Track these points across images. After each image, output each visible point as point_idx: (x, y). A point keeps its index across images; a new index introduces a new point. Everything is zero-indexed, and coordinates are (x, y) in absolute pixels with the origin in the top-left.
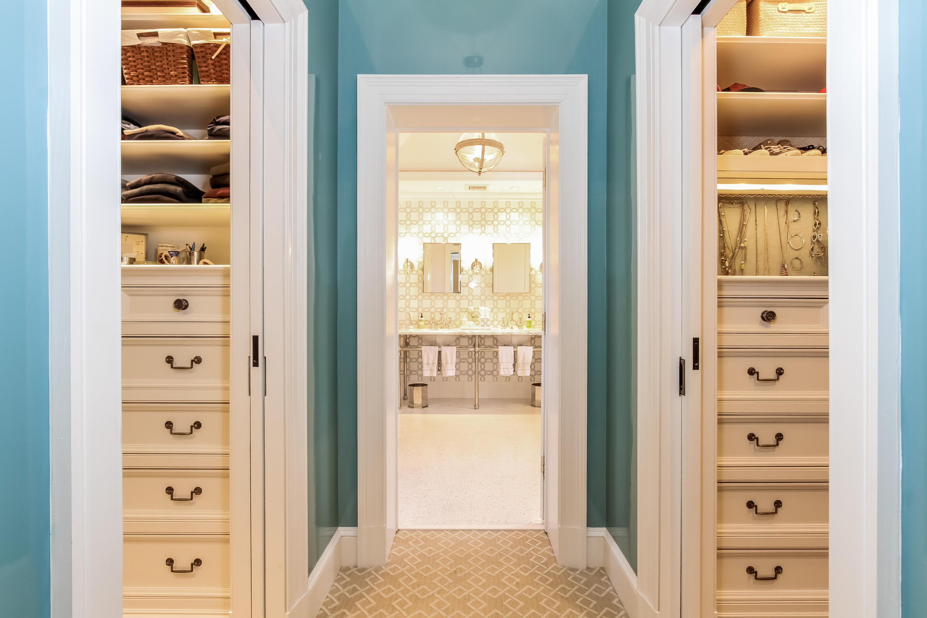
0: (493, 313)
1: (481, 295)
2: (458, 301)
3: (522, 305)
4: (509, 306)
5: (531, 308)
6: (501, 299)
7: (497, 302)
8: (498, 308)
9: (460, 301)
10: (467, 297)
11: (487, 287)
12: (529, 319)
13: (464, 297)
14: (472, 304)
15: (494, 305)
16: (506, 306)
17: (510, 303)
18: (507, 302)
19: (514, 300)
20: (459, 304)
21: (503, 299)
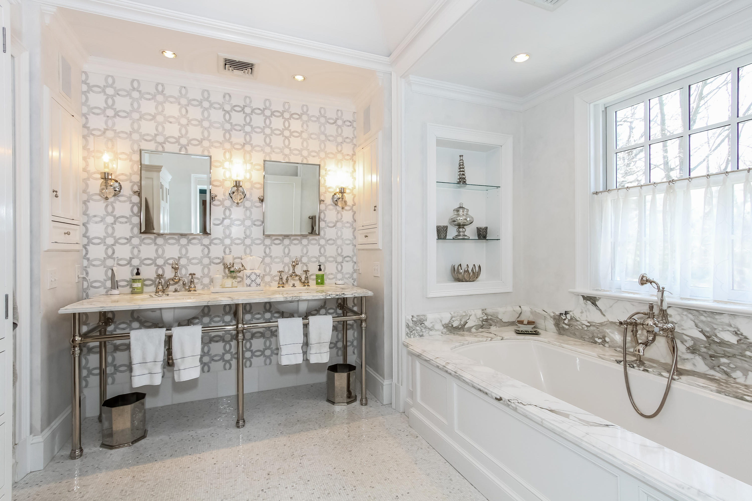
0: (264, 264)
1: (246, 238)
2: (207, 246)
3: (307, 252)
4: (288, 254)
5: (320, 256)
6: (276, 244)
7: (270, 248)
8: (271, 257)
9: (210, 247)
10: (222, 240)
11: (253, 226)
12: (320, 272)
13: (217, 241)
14: (231, 251)
15: (265, 252)
16: (284, 253)
17: (289, 250)
18: (285, 248)
19: (295, 244)
20: (208, 251)
21: (279, 244)
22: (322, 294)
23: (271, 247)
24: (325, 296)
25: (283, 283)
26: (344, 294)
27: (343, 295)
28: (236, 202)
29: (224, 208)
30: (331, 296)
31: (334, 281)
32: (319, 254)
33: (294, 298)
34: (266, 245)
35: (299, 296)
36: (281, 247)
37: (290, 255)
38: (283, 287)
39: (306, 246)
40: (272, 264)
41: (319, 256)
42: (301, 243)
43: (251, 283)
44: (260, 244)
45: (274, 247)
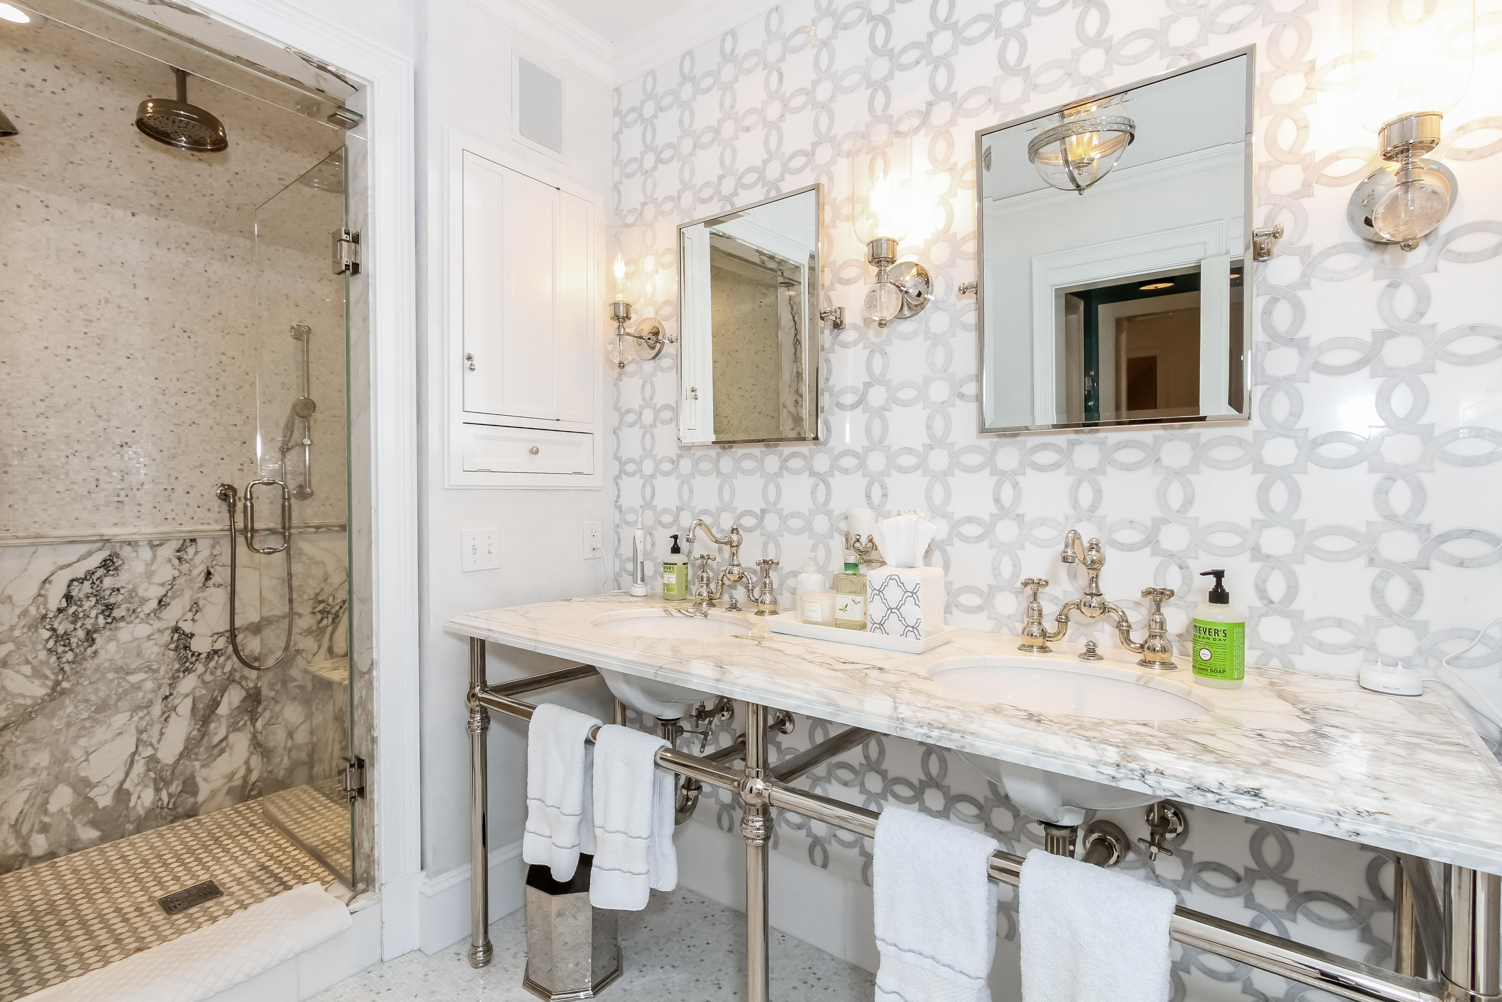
0: (991, 547)
1: (931, 447)
2: (822, 478)
3: (1188, 502)
4: (1094, 507)
5: (1260, 525)
6: (1041, 468)
7: (1016, 485)
8: (1019, 518)
9: (830, 480)
10: (861, 458)
11: (958, 402)
12: (1218, 608)
13: (848, 462)
14: (885, 495)
15: (997, 500)
16: (1075, 504)
17: (1098, 493)
18: (1079, 483)
19: (1126, 467)
20: (827, 495)
21: (1055, 466)
22: (1092, 754)
23: (1020, 479)
24: (1112, 771)
25: (1044, 634)
26: (1256, 794)
27: (1246, 802)
28: (877, 319)
29: (869, 350)
30: (1151, 779)
31: (1349, 663)
32: (1260, 516)
33: (935, 733)
34: (1003, 473)
35: (963, 733)
36: (1060, 480)
37: (1099, 512)
38: (1043, 649)
39: (1179, 473)
40: (1022, 547)
41: (1254, 522)
42: (1158, 460)
43: (886, 618)
44: (980, 468)
45: (1031, 480)
